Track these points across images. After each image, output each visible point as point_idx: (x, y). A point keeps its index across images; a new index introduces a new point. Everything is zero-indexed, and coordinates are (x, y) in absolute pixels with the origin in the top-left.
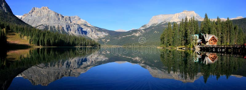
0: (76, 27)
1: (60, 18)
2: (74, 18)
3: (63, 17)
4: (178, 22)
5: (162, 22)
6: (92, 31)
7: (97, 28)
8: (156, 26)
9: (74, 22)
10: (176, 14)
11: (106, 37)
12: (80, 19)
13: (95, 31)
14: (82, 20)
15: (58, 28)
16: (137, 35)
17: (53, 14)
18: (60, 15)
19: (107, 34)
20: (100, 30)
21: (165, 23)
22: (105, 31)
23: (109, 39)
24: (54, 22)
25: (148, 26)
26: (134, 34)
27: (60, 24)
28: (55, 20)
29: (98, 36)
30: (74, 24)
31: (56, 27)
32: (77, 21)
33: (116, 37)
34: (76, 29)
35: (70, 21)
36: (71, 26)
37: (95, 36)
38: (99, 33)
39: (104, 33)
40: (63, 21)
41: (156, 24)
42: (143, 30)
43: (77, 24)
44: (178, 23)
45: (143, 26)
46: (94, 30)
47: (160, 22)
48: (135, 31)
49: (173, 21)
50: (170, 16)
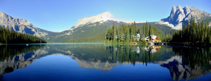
0: (23, 28)
1: (10, 19)
2: (22, 20)
3: (12, 18)
4: (101, 21)
5: (87, 23)
6: (36, 32)
7: (39, 29)
8: (82, 27)
9: (21, 23)
10: (98, 15)
11: (46, 36)
12: (26, 21)
13: (39, 31)
14: (28, 22)
15: (8, 27)
16: (68, 34)
17: (3, 15)
18: (9, 17)
19: (47, 34)
20: (42, 31)
21: (89, 23)
22: (46, 31)
23: (49, 38)
24: (4, 22)
25: (76, 27)
26: (66, 34)
27: (9, 24)
28: (4, 20)
29: (40, 36)
30: (22, 25)
31: (6, 26)
32: (24, 23)
33: (54, 36)
34: (24, 29)
35: (19, 22)
36: (19, 27)
37: (38, 35)
38: (41, 33)
39: (45, 33)
40: (12, 21)
41: (82, 25)
42: (72, 30)
43: (24, 26)
44: (101, 23)
45: (72, 28)
46: (37, 31)
47: (85, 23)
48: (67, 32)
49: (97, 21)
50: (93, 17)
